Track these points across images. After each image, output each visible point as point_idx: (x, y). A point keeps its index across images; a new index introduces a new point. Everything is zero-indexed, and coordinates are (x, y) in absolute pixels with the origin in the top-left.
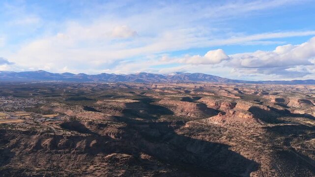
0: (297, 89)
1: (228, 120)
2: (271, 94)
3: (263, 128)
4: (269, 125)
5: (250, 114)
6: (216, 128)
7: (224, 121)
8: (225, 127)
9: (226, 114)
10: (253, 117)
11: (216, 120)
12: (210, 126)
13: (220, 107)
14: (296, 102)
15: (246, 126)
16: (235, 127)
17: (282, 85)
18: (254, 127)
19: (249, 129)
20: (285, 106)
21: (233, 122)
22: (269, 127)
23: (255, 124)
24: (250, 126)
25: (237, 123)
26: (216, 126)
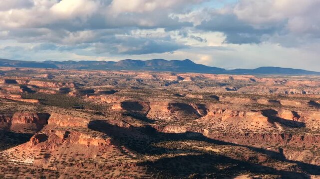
0: (138, 80)
1: (56, 152)
2: (101, 93)
3: (138, 164)
4: (148, 158)
5: (104, 137)
6: (33, 172)
7: (47, 156)
8: (54, 168)
9: (49, 140)
10: (112, 142)
11: (27, 153)
12: (16, 170)
13: (10, 124)
14: (165, 110)
15: (100, 162)
16: (76, 168)
17: (103, 72)
18: (119, 164)
19: (109, 168)
20: (143, 118)
21: (68, 157)
22: (148, 162)
23: (118, 158)
24: (110, 164)
25: (77, 158)
26: (32, 168)
